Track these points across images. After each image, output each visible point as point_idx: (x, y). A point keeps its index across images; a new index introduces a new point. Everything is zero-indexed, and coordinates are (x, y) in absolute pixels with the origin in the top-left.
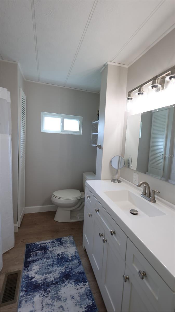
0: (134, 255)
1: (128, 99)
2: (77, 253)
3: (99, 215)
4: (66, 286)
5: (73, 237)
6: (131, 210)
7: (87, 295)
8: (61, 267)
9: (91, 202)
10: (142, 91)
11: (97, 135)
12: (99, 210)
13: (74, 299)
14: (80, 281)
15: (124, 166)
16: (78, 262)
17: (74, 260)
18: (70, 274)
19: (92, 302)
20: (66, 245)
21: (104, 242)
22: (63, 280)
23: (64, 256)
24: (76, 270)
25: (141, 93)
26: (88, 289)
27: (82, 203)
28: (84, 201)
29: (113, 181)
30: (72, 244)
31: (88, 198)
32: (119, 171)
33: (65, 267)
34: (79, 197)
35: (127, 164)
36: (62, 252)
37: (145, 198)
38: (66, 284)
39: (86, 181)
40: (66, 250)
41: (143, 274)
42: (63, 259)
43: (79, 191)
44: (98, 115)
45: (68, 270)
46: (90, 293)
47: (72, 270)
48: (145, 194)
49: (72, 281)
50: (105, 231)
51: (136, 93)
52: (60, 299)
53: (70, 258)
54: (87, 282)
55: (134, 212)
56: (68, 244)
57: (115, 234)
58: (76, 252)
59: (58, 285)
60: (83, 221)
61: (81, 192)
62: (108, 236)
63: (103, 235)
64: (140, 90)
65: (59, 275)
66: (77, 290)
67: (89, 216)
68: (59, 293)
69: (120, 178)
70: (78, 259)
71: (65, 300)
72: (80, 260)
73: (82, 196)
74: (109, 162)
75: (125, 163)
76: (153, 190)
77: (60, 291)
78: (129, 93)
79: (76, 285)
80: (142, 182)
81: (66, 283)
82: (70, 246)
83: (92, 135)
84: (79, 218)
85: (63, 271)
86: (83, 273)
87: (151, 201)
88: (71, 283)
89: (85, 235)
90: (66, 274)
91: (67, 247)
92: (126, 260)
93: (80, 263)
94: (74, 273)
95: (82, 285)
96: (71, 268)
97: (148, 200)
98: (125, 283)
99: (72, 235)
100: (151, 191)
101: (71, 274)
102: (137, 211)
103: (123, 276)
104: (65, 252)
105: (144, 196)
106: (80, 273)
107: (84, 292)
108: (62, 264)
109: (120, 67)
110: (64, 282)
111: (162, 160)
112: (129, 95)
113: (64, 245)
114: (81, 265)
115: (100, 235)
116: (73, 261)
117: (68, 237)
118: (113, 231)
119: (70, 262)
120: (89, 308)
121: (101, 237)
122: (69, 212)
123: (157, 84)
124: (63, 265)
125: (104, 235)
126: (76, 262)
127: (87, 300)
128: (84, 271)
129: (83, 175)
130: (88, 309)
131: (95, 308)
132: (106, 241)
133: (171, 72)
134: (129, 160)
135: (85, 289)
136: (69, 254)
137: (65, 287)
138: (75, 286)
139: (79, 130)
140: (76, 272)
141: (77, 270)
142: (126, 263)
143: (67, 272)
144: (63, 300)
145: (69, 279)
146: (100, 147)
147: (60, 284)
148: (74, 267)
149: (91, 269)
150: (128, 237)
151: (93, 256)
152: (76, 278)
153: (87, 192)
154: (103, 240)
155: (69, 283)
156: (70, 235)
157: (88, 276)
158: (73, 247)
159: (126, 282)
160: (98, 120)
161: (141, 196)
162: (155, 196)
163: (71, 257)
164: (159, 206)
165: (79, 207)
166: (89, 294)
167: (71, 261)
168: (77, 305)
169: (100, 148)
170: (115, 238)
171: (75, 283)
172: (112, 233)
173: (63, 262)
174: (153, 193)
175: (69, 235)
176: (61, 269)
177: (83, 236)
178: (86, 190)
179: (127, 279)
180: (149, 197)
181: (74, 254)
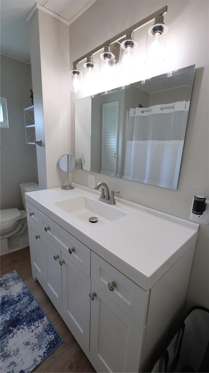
0: (100, 268)
1: (74, 73)
2: (26, 288)
3: (51, 234)
4: (15, 334)
5: (17, 271)
6: (89, 219)
7: (46, 331)
8: (4, 315)
9: (36, 220)
10: (92, 61)
11: (34, 128)
12: (50, 228)
13: (29, 344)
14: (34, 320)
15: (75, 168)
16: (28, 299)
17: (23, 298)
18: (19, 318)
19: (53, 336)
20: (8, 285)
21: (61, 265)
22: (10, 330)
23: (6, 300)
24: (27, 309)
25: (90, 64)
26: (47, 324)
27: (23, 225)
28: (27, 222)
29: (64, 188)
30: (16, 281)
31: (31, 216)
32: (70, 174)
33: (10, 312)
34: (18, 218)
35: (79, 165)
36: (3, 296)
37: (104, 201)
38: (14, 333)
39: (26, 193)
40: (8, 291)
41: (113, 284)
42: (6, 304)
43: (17, 209)
44: (32, 97)
45: (14, 314)
46: (51, 327)
47: (21, 312)
48: (103, 197)
49: (24, 325)
50: (61, 251)
51: (83, 63)
52: (9, 355)
53: (15, 299)
54: (45, 317)
55: (94, 219)
56: (10, 282)
57: (74, 251)
58: (24, 288)
59: (3, 339)
60: (29, 247)
61: (19, 210)
62: (66, 256)
63: (58, 257)
64: (89, 60)
65: (2, 326)
66: (32, 332)
67: (37, 239)
68: (5, 349)
69: (72, 183)
70: (28, 295)
71: (16, 353)
72: (31, 295)
73: (22, 216)
74: (55, 164)
75: (76, 164)
76: (112, 191)
77: (8, 345)
78: (75, 64)
79: (30, 327)
80: (99, 184)
81: (15, 331)
82: (14, 284)
83: (26, 128)
84: (22, 245)
85: (8, 319)
86: (38, 309)
87: (111, 204)
88: (23, 328)
89: (34, 265)
90: (13, 320)
91: (10, 286)
92: (91, 277)
93: (31, 299)
94: (24, 315)
95: (38, 323)
96: (20, 310)
97: (108, 204)
98: (92, 301)
99: (14, 269)
100: (110, 193)
101: (21, 318)
102: (97, 218)
103: (90, 294)
104: (7, 294)
105: (103, 199)
106: (34, 311)
107: (42, 330)
108: (6, 310)
109: (57, 20)
110: (10, 332)
111: (115, 160)
112: (75, 68)
113: (4, 286)
114: (33, 301)
115: (54, 257)
116: (21, 300)
117: (10, 274)
118: (71, 248)
119: (16, 304)
120: (52, 344)
121: (56, 260)
122: (6, 240)
123: (110, 53)
124: (6, 312)
125: (60, 257)
126: (26, 299)
127: (48, 336)
128: (39, 306)
129: (20, 187)
130: (50, 345)
131: (59, 339)
132: (64, 262)
133: (127, 36)
134: (81, 160)
135: (44, 326)
136: (13, 294)
137: (13, 337)
138: (29, 329)
139: (4, 120)
140: (28, 312)
141: (30, 308)
142: (91, 280)
143: (14, 317)
144: (14, 354)
145: (18, 325)
146: (40, 143)
147: (5, 337)
148: (24, 307)
149: (48, 301)
150: (91, 250)
151: (49, 284)
152: (29, 319)
153: (29, 208)
154: (60, 262)
155: (19, 329)
156: (13, 270)
157: (45, 309)
158: (18, 283)
159: (93, 299)
160: (33, 105)
161: (100, 200)
162: (115, 197)
163: (18, 296)
164: (119, 207)
165: (20, 230)
166: (49, 329)
167: (17, 302)
168: (35, 350)
169: (41, 146)
170: (75, 256)
171: (28, 325)
172: (70, 251)
173: (6, 308)
174: (112, 194)
175: (10, 271)
176: (5, 317)
177: (31, 265)
178: (28, 206)
179: (94, 296)
180: (109, 199)
181: (21, 291)
